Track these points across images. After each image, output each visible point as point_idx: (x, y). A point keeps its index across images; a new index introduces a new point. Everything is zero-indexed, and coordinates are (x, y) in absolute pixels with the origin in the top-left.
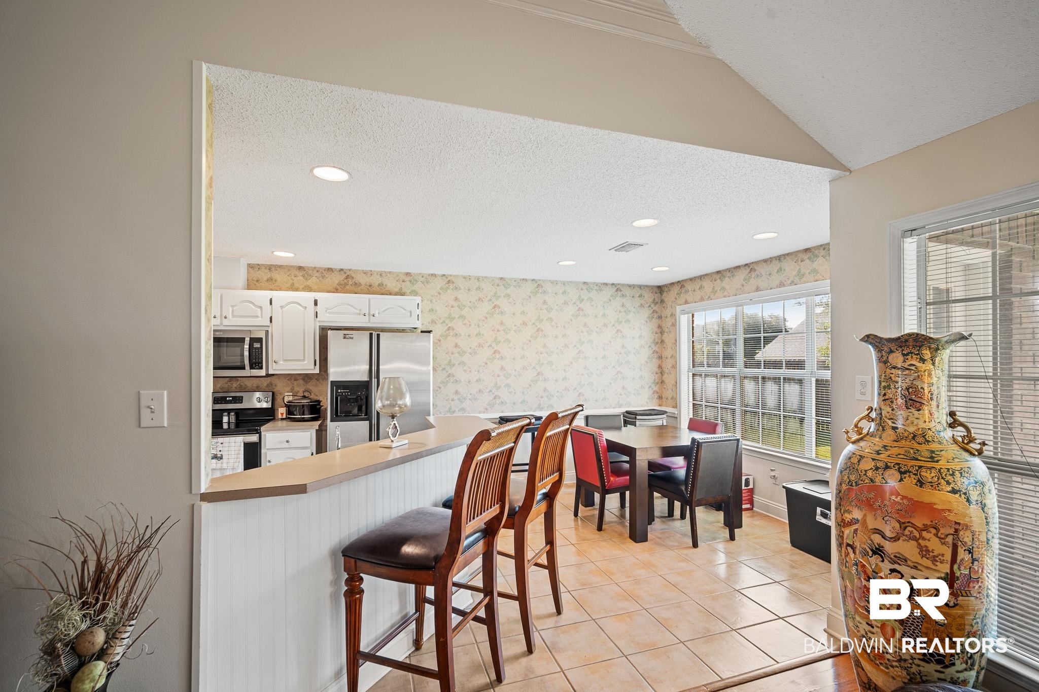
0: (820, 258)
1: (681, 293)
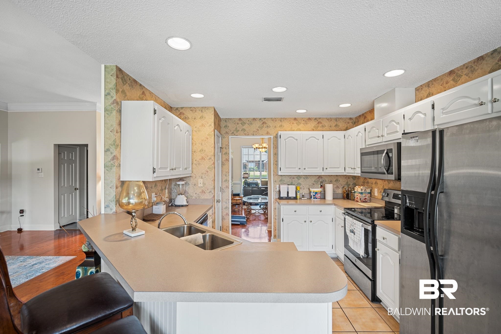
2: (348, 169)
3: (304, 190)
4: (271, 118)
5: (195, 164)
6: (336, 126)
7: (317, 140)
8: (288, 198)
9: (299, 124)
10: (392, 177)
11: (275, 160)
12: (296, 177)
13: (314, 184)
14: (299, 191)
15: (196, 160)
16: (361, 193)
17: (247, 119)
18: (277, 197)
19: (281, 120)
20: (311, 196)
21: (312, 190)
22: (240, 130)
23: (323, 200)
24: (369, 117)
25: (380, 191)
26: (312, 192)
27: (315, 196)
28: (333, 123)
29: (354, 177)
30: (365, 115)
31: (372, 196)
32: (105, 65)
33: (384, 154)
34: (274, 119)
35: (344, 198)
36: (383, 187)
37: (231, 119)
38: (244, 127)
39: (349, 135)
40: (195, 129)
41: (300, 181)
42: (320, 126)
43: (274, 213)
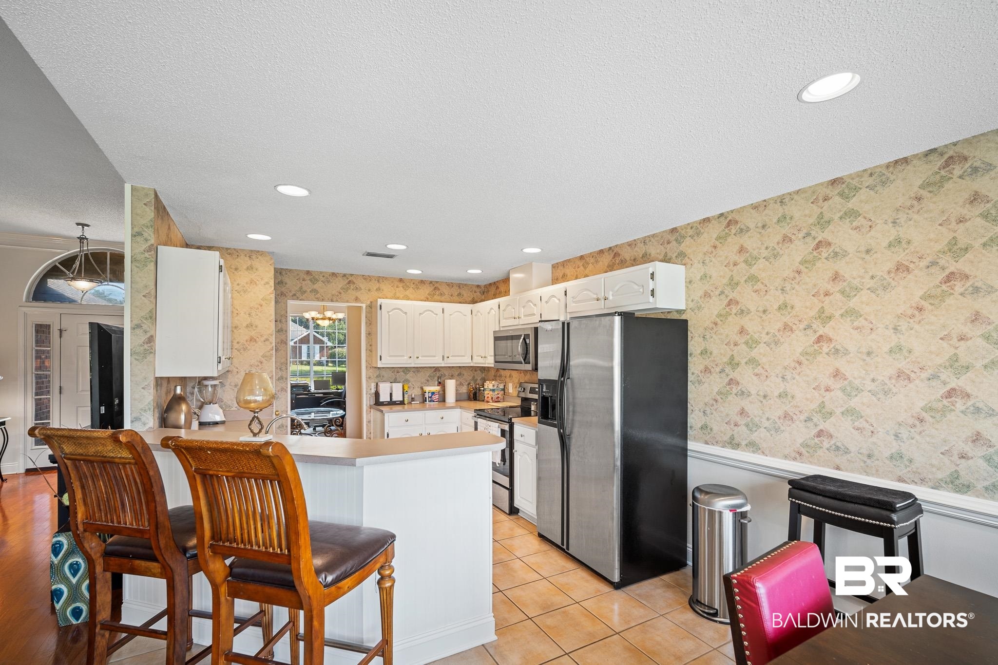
2: (476, 357)
3: (414, 391)
4: (363, 276)
5: (236, 349)
6: (459, 294)
7: (435, 316)
8: (391, 403)
9: (406, 288)
10: (529, 367)
11: (368, 343)
12: (402, 370)
13: (428, 381)
14: (407, 391)
15: (238, 343)
16: (493, 390)
17: (321, 273)
18: (373, 402)
19: (380, 279)
20: (426, 398)
21: (427, 389)
22: (309, 290)
23: (443, 403)
24: (502, 288)
25: (515, 386)
26: (427, 393)
27: (431, 397)
28: (455, 290)
29: (484, 369)
30: (497, 284)
31: (505, 394)
32: (132, 186)
33: (521, 340)
34: (368, 277)
35: (469, 399)
36: (519, 380)
37: (290, 270)
38: (316, 286)
39: (478, 312)
40: (237, 288)
41: (408, 377)
42: (437, 293)
43: (367, 429)
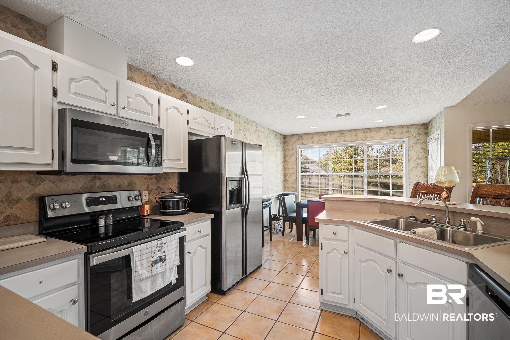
0: (375, 132)
1: (299, 139)
